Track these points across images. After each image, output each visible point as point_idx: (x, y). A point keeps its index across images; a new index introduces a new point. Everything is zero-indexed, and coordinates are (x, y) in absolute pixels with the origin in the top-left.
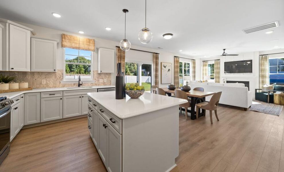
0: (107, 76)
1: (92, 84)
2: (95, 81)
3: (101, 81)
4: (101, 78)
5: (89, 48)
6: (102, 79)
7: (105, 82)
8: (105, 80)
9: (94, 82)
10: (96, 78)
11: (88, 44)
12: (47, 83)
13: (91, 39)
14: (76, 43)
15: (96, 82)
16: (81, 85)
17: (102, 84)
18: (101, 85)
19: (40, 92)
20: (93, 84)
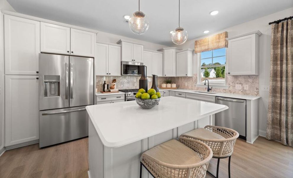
0: (250, 80)
1: (224, 89)
2: (229, 87)
3: (238, 87)
4: (237, 84)
5: (218, 46)
6: (241, 85)
7: (245, 89)
8: (246, 87)
9: (227, 88)
10: (231, 83)
11: (218, 40)
12: (188, 85)
13: (221, 33)
14: (205, 45)
15: (231, 88)
16: (211, 90)
17: (240, 92)
18: (238, 93)
19: (175, 91)
20: (227, 90)
